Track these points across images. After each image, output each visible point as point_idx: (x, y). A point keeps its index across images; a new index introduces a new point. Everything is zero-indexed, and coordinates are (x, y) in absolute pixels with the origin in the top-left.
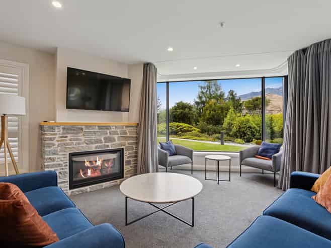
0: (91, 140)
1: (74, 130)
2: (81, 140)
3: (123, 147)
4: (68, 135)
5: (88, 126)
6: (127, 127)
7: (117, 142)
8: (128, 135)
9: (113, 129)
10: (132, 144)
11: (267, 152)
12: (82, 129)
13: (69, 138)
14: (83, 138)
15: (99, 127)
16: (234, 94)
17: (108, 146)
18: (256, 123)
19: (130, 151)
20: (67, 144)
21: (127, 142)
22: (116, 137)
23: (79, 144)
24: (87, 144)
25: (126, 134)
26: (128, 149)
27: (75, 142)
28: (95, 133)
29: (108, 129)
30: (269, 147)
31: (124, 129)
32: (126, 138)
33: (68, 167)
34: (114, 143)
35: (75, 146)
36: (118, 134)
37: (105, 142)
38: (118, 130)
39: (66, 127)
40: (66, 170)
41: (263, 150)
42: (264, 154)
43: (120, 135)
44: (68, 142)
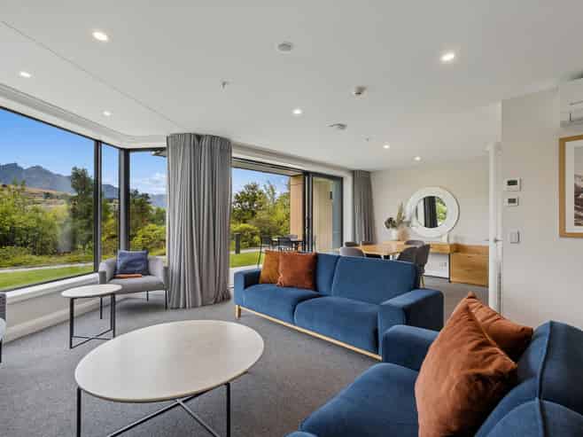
41: (126, 265)
42: (131, 269)
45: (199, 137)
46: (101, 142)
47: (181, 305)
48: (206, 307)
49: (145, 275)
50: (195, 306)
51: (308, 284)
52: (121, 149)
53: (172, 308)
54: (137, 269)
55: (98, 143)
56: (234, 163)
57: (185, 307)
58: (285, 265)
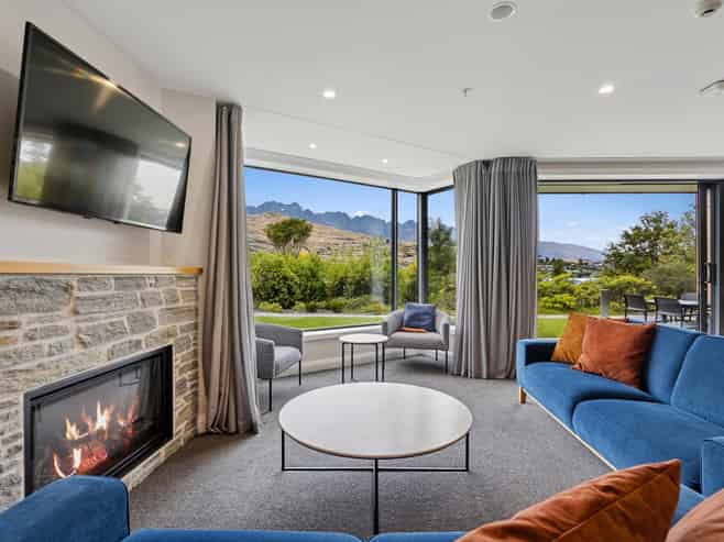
0: (94, 327)
1: (42, 293)
2: (65, 331)
3: (171, 341)
4: (23, 318)
6: (179, 278)
7: (159, 328)
8: (180, 304)
9: (150, 287)
10: (187, 329)
11: (419, 320)
12: (67, 289)
13: (25, 328)
14: (66, 321)
17: (138, 344)
18: (294, 269)
19: (185, 353)
20: (19, 355)
21: (178, 325)
22: (155, 311)
23: (61, 348)
24: (83, 344)
25: (177, 300)
26: (180, 346)
27: (46, 343)
28: (106, 301)
29: (139, 286)
30: (421, 311)
31: (174, 287)
32: (177, 312)
33: (21, 456)
34: (153, 331)
35: (46, 360)
36: (160, 303)
37: (133, 331)
38: (162, 290)
40: (13, 471)
41: (412, 318)
42: (416, 323)
43: (164, 307)
44: (20, 345)
45: (487, 164)
46: (397, 190)
47: (463, 373)
48: (491, 382)
49: (430, 331)
50: (478, 377)
51: (627, 374)
52: (418, 193)
53: (453, 374)
54: (423, 324)
55: (395, 191)
56: (540, 189)
57: (466, 375)
58: (591, 338)
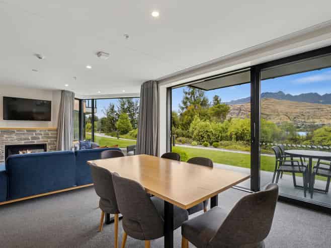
0: (21, 138)
1: (8, 132)
2: (13, 138)
3: (47, 143)
4: (4, 135)
5: (19, 130)
6: (49, 130)
7: (41, 140)
8: (50, 136)
9: (38, 132)
10: (53, 141)
12: (14, 132)
13: (5, 137)
14: (15, 137)
15: (27, 130)
16: (219, 99)
17: (34, 142)
19: (52, 146)
20: (3, 140)
21: (49, 140)
22: (40, 136)
23: (12, 140)
24: (18, 140)
25: (48, 135)
26: (50, 144)
27: (9, 139)
28: (24, 134)
29: (34, 132)
31: (47, 132)
32: (49, 138)
33: (4, 153)
34: (39, 140)
35: (9, 141)
36: (41, 135)
37: (32, 140)
38: (42, 133)
39: (3, 130)
40: (3, 155)
43: (43, 136)
44: (4, 139)
